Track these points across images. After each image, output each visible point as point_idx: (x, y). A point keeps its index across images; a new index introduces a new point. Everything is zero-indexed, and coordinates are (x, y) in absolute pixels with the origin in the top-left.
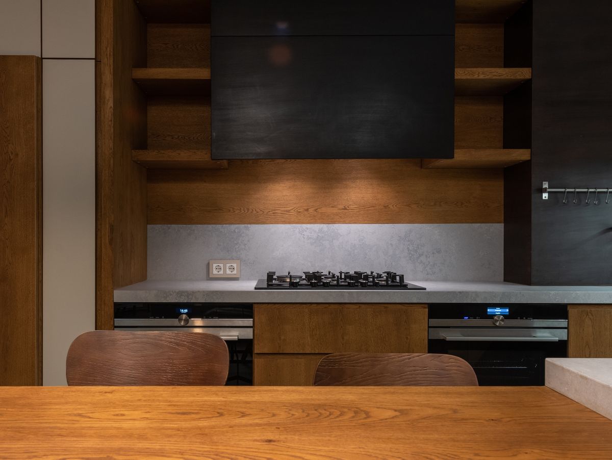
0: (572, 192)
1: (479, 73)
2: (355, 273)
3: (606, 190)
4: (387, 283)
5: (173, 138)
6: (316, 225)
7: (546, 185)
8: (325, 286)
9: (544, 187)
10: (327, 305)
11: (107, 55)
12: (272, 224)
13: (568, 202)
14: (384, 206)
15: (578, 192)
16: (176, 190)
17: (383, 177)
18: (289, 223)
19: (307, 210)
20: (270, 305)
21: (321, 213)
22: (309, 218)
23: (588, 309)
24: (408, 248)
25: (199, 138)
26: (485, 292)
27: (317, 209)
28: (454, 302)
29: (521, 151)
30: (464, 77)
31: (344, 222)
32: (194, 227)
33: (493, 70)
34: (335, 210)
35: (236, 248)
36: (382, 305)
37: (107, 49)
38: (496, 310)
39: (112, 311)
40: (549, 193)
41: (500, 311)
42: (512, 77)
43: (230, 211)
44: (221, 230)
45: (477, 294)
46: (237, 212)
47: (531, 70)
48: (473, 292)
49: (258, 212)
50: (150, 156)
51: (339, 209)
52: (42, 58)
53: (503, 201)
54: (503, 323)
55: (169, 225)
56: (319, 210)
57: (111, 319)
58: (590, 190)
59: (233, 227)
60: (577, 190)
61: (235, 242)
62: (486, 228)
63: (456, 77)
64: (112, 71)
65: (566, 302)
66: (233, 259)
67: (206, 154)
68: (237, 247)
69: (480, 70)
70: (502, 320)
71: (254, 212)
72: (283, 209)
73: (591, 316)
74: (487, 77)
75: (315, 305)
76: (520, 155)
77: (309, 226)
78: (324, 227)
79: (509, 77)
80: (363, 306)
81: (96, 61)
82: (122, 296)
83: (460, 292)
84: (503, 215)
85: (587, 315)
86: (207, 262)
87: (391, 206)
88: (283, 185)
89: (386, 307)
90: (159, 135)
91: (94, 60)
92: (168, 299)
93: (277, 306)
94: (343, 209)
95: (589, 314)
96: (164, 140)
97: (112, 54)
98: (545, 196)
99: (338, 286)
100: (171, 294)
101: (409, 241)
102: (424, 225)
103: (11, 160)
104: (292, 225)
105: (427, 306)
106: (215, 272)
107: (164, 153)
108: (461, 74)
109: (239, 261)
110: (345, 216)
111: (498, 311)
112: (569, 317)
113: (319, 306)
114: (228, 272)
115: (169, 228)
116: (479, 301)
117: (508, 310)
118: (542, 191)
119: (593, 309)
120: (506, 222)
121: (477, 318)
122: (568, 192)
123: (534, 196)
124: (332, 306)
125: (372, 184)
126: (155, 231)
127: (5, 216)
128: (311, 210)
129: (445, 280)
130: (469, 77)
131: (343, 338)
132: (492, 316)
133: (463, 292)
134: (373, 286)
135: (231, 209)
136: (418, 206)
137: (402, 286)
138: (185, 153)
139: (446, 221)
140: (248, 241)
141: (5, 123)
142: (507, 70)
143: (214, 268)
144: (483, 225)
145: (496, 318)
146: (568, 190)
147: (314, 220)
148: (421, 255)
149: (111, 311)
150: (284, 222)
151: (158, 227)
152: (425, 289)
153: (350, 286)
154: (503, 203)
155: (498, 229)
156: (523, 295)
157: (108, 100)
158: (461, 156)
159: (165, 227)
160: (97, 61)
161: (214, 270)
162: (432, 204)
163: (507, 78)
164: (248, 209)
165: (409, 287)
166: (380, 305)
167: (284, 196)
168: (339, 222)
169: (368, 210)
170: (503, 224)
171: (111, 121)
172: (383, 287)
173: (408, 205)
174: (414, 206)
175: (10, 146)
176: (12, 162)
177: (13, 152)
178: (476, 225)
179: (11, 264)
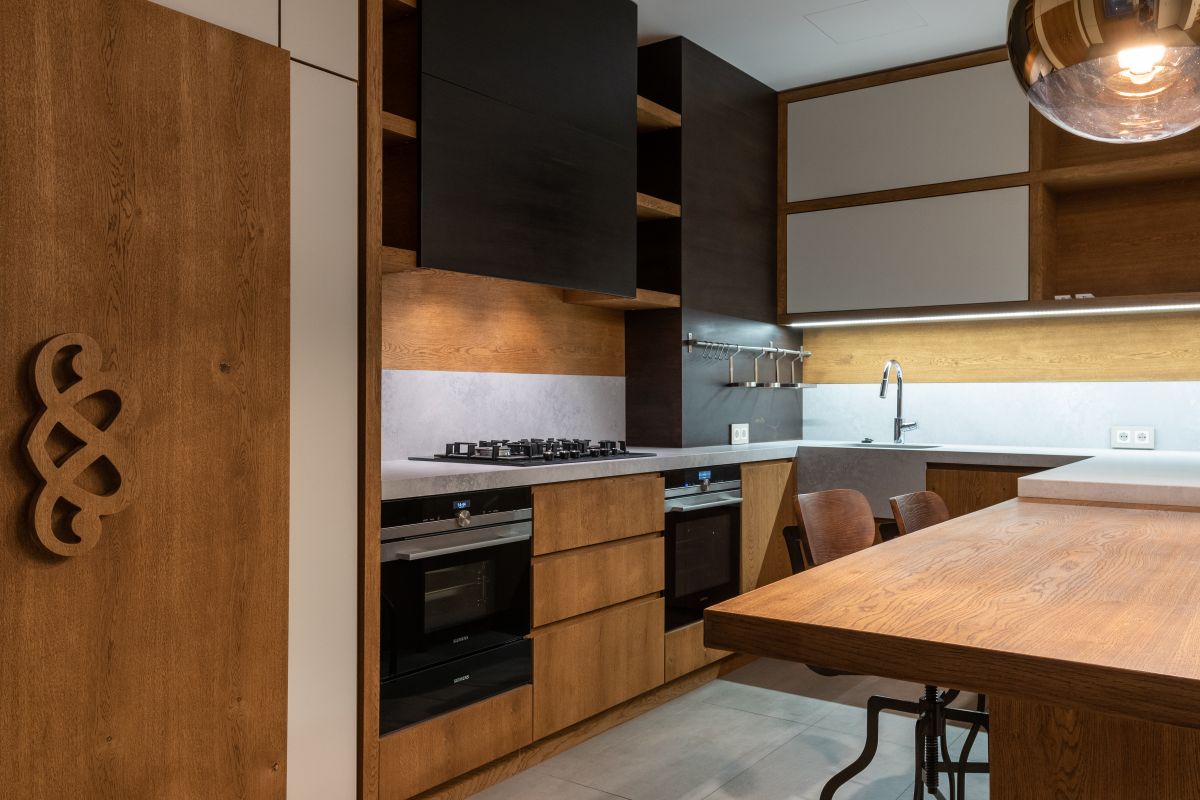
1: (648, 201)
2: (533, 440)
6: (467, 373)
9: (690, 339)
11: (374, 80)
12: (420, 369)
14: (533, 350)
18: (438, 369)
19: (458, 350)
21: (473, 356)
22: (460, 363)
23: (751, 467)
24: (553, 407)
26: (700, 456)
27: (468, 350)
28: (682, 467)
33: (658, 200)
34: (487, 354)
37: (374, 71)
39: (379, 517)
42: (669, 213)
45: (695, 458)
47: (680, 208)
48: (692, 457)
49: (402, 350)
51: (491, 352)
53: (624, 350)
54: (709, 488)
56: (471, 352)
57: (378, 528)
62: (613, 381)
71: (398, 350)
72: (432, 347)
74: (653, 208)
76: (675, 301)
77: (460, 374)
78: (478, 377)
79: (667, 212)
83: (685, 457)
84: (624, 367)
87: (538, 350)
91: (357, 84)
92: (447, 488)
94: (495, 352)
95: (752, 473)
97: (380, 81)
98: (690, 348)
100: (451, 481)
101: (554, 397)
103: (251, 239)
104: (441, 372)
110: (498, 363)
112: (742, 477)
116: (696, 465)
118: (688, 342)
120: (630, 374)
123: (684, 349)
127: (241, 349)
128: (462, 351)
130: (642, 204)
133: (687, 456)
136: (561, 352)
140: (391, 396)
141: (241, 166)
142: (667, 203)
144: (611, 378)
150: (433, 368)
155: (621, 383)
156: (720, 456)
157: (376, 158)
162: (572, 349)
164: (390, 345)
167: (433, 327)
168: (491, 370)
169: (518, 354)
170: (625, 377)
171: (380, 193)
173: (553, 350)
174: (558, 351)
175: (249, 211)
176: (253, 244)
177: (255, 224)
178: (606, 378)
179: (249, 441)
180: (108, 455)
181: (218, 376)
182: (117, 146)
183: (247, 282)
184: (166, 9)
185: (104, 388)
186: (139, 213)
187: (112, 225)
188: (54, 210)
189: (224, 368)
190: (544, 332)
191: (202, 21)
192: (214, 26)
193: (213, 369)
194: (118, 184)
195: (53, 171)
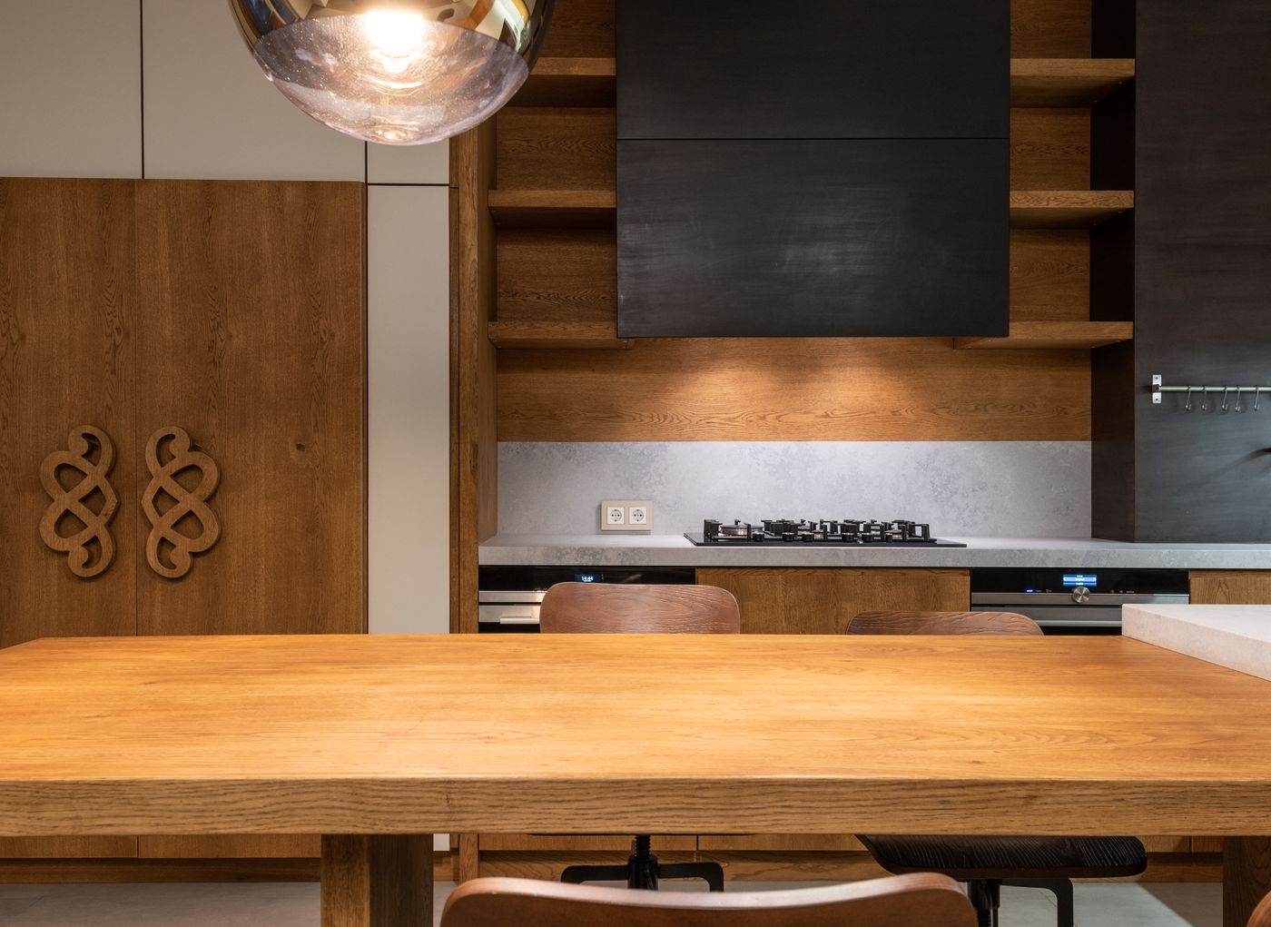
0: (1199, 392)
1: (1049, 198)
2: (846, 521)
3: (1254, 389)
4: (904, 536)
5: (539, 298)
6: (776, 443)
7: (1157, 380)
8: (786, 541)
9: (1154, 384)
10: (811, 571)
11: (468, 178)
12: (705, 440)
13: (1193, 407)
14: (892, 412)
15: (1209, 392)
16: (545, 384)
17: (890, 364)
18: (734, 439)
19: (763, 418)
20: (722, 570)
21: (787, 423)
22: (767, 431)
23: (1220, 577)
24: (932, 483)
25: (583, 298)
26: (1060, 551)
27: (780, 417)
28: (1011, 565)
29: (1118, 325)
30: (1025, 206)
31: (825, 438)
32: (575, 445)
33: (1072, 193)
34: (810, 419)
35: (645, 482)
36: (898, 571)
37: (467, 170)
38: (1076, 579)
39: (476, 579)
40: (1163, 392)
41: (1083, 579)
42: (1102, 206)
43: (634, 419)
44: (620, 451)
45: (1046, 553)
46: (646, 421)
47: (1133, 196)
48: (1040, 551)
49: (681, 421)
50: (518, 332)
51: (817, 416)
52: (367, 184)
53: (1090, 404)
54: (1087, 599)
55: (534, 443)
56: (784, 419)
57: (475, 591)
58: (1229, 389)
59: (640, 446)
60: (1208, 389)
61: (644, 471)
62: (1062, 448)
63: (1011, 206)
64: (475, 204)
65: (1186, 566)
66: (640, 500)
67: (608, 328)
68: (646, 479)
69: (1052, 194)
70: (1086, 595)
71: (676, 421)
72: (724, 416)
73: (1224, 588)
74: (1061, 206)
75: (793, 570)
76: (1117, 331)
77: (766, 444)
78: (792, 446)
79: (1098, 206)
80: (867, 572)
81: (450, 188)
82: (490, 555)
83: (1020, 551)
84: (1090, 428)
85: (1220, 586)
86: (598, 504)
87: (902, 412)
88: (723, 376)
89: (904, 574)
90: (516, 294)
91: (447, 187)
92: (563, 560)
93: (732, 571)
94: (823, 416)
95: (1223, 585)
96: (524, 300)
97: (475, 177)
98: (1157, 397)
99: (825, 541)
100: (568, 553)
101: (933, 470)
102: (959, 443)
103: (323, 343)
104: (737, 443)
105: (968, 572)
106: (611, 520)
107: (540, 328)
108: (1021, 200)
109: (651, 502)
110: (829, 428)
111: (1079, 580)
112: (1192, 590)
113: (800, 573)
114: (633, 520)
115: (534, 447)
116: (1050, 564)
117: (1095, 579)
118: (1151, 389)
119: (1229, 578)
120: (1095, 438)
121: (1047, 590)
122: (1193, 392)
123: (1139, 399)
124: (819, 572)
125: (871, 375)
126: (509, 451)
127: (315, 431)
128: (770, 418)
129: (994, 534)
130: (1032, 206)
131: (837, 622)
132: (1070, 589)
133: (1025, 550)
134: (881, 541)
135: (638, 416)
136: (948, 413)
137: (927, 541)
138: (574, 327)
139: (995, 438)
140: (666, 469)
141: (314, 286)
142: (1095, 194)
143: (609, 513)
144: (1057, 444)
145: (1076, 591)
146: (1192, 389)
147: (774, 434)
148: (953, 493)
149: (474, 578)
150: (725, 438)
151: (515, 445)
152: (965, 546)
153: (845, 541)
154: (1090, 407)
155: (1081, 450)
156: (1119, 555)
157: (470, 249)
158: (1019, 332)
159: (527, 445)
160: (454, 189)
161: (609, 517)
162: (973, 408)
163: (1094, 206)
164: (665, 417)
165: (938, 542)
166: (894, 571)
167: (725, 394)
168: (817, 439)
169: (864, 419)
170: (1090, 442)
171: (475, 281)
172: (897, 543)
173: (932, 411)
174: (942, 412)
175: (321, 322)
176: (325, 347)
177: (327, 331)
178: (1045, 444)
179: (323, 504)
180: (193, 510)
181: (294, 454)
182: (213, 292)
183: (319, 378)
184: (250, 181)
185: (191, 464)
186: (230, 336)
187: (210, 348)
188: (171, 344)
189: (299, 447)
190: (915, 388)
191: (278, 182)
192: (289, 182)
193: (291, 448)
194: (215, 318)
195: (170, 317)
